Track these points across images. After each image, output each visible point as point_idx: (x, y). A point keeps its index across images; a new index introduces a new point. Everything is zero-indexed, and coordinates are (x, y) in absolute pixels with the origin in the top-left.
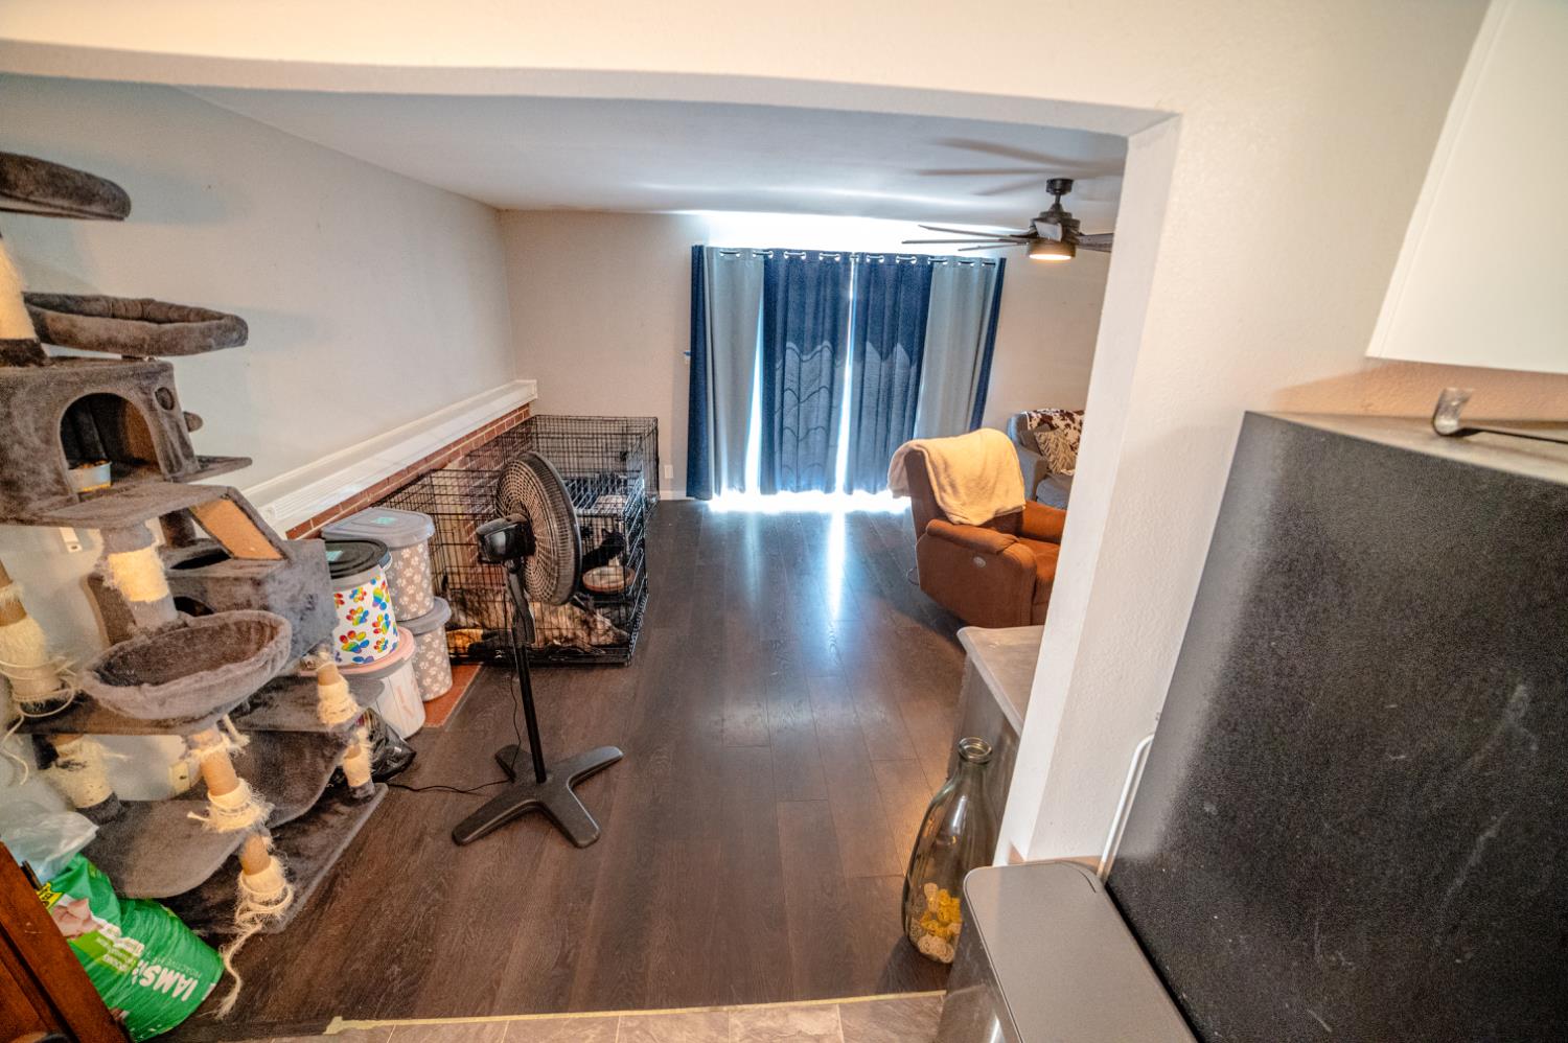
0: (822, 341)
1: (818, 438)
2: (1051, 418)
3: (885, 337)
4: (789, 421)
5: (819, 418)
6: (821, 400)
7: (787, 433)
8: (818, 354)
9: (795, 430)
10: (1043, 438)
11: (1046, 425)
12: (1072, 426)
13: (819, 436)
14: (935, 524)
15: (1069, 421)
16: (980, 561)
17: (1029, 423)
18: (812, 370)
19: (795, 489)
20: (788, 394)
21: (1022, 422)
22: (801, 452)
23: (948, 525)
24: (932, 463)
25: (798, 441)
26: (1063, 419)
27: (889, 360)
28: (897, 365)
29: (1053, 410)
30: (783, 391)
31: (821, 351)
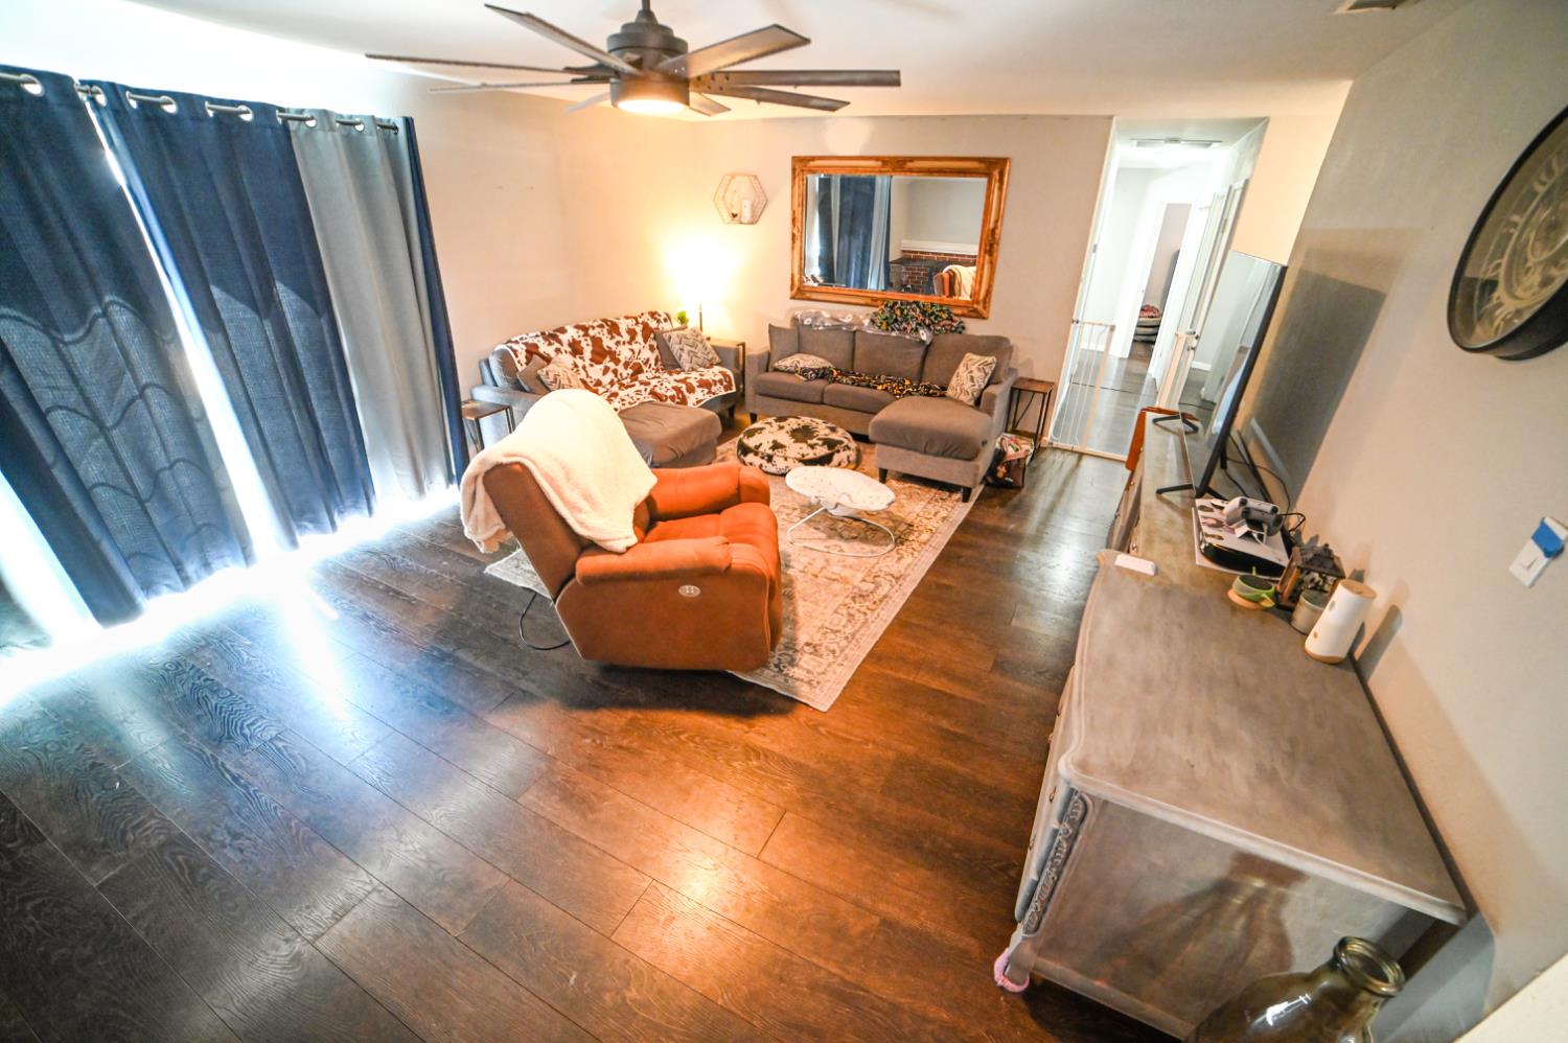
0: (99, 297)
1: (185, 480)
2: (536, 346)
3: (249, 269)
4: (91, 471)
5: (165, 448)
6: (156, 410)
7: (103, 495)
8: (101, 321)
9: (122, 482)
10: (551, 375)
11: (536, 357)
12: (563, 349)
13: (186, 477)
14: (587, 564)
15: (557, 345)
16: (689, 591)
17: (516, 360)
18: (104, 356)
19: (180, 585)
20: (58, 419)
21: (506, 360)
22: (159, 520)
23: (613, 560)
24: (546, 476)
25: (141, 502)
26: (550, 344)
27: (273, 311)
28: (289, 317)
29: (531, 334)
30: (42, 417)
31: (105, 314)
